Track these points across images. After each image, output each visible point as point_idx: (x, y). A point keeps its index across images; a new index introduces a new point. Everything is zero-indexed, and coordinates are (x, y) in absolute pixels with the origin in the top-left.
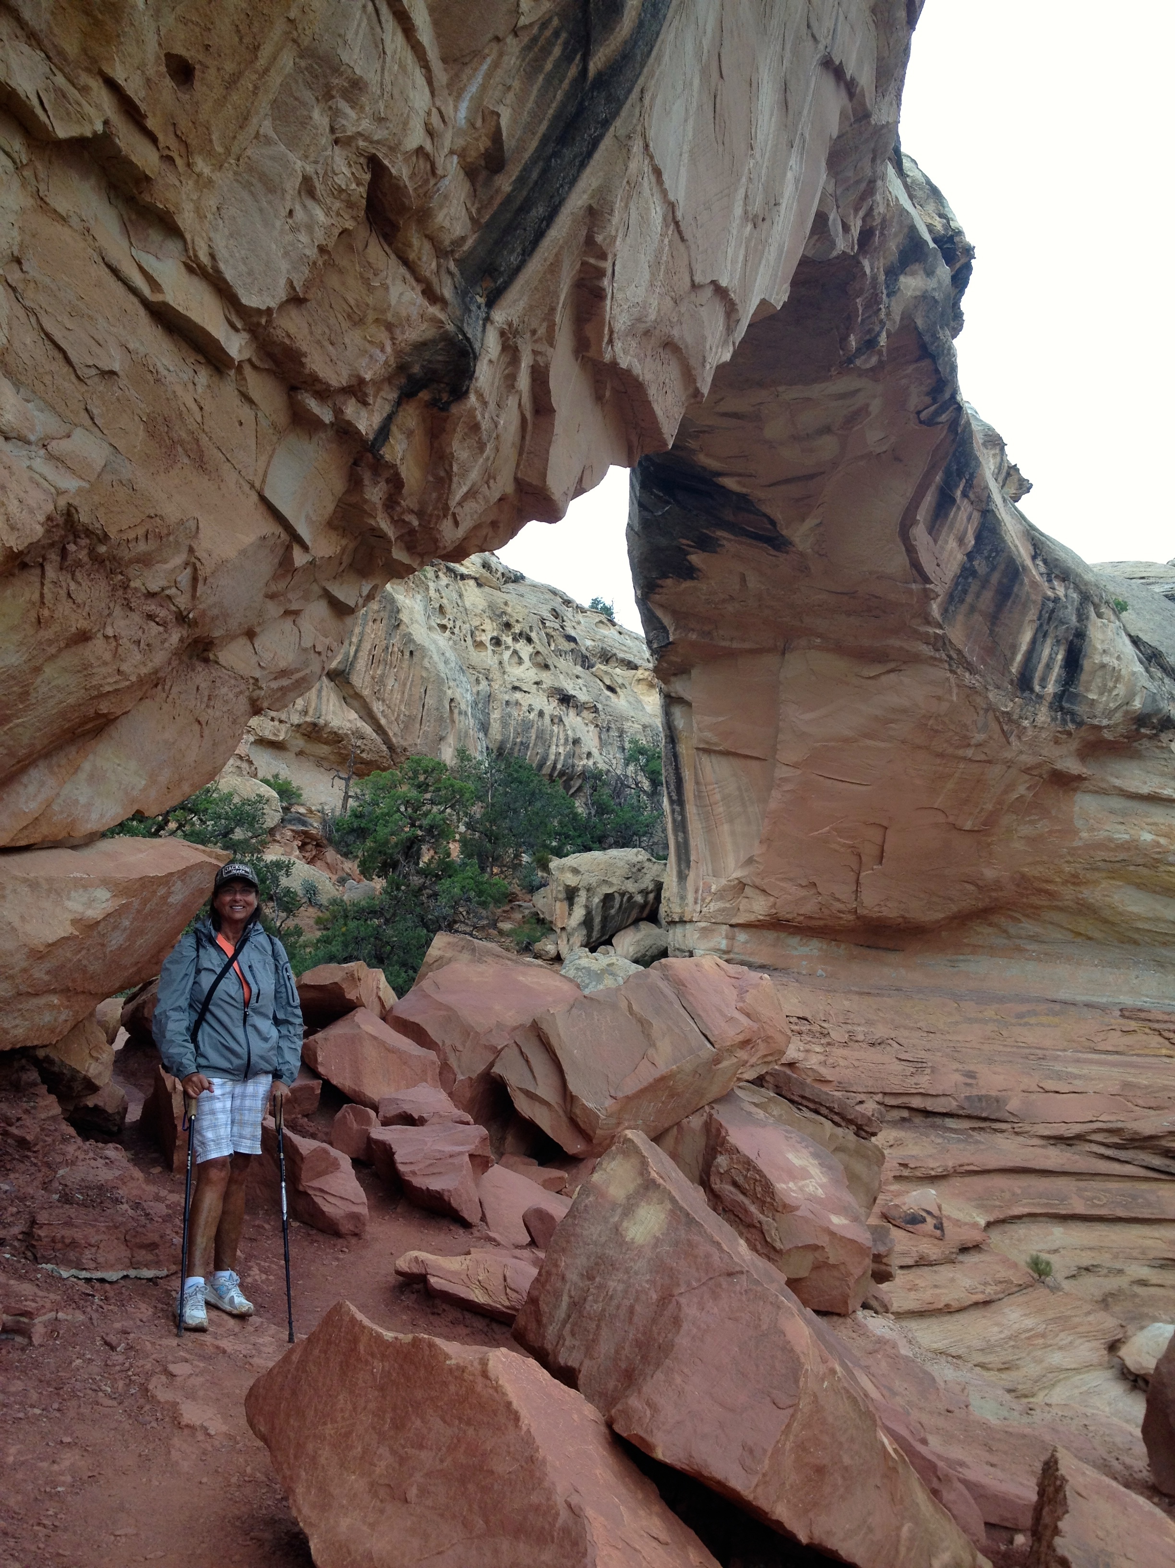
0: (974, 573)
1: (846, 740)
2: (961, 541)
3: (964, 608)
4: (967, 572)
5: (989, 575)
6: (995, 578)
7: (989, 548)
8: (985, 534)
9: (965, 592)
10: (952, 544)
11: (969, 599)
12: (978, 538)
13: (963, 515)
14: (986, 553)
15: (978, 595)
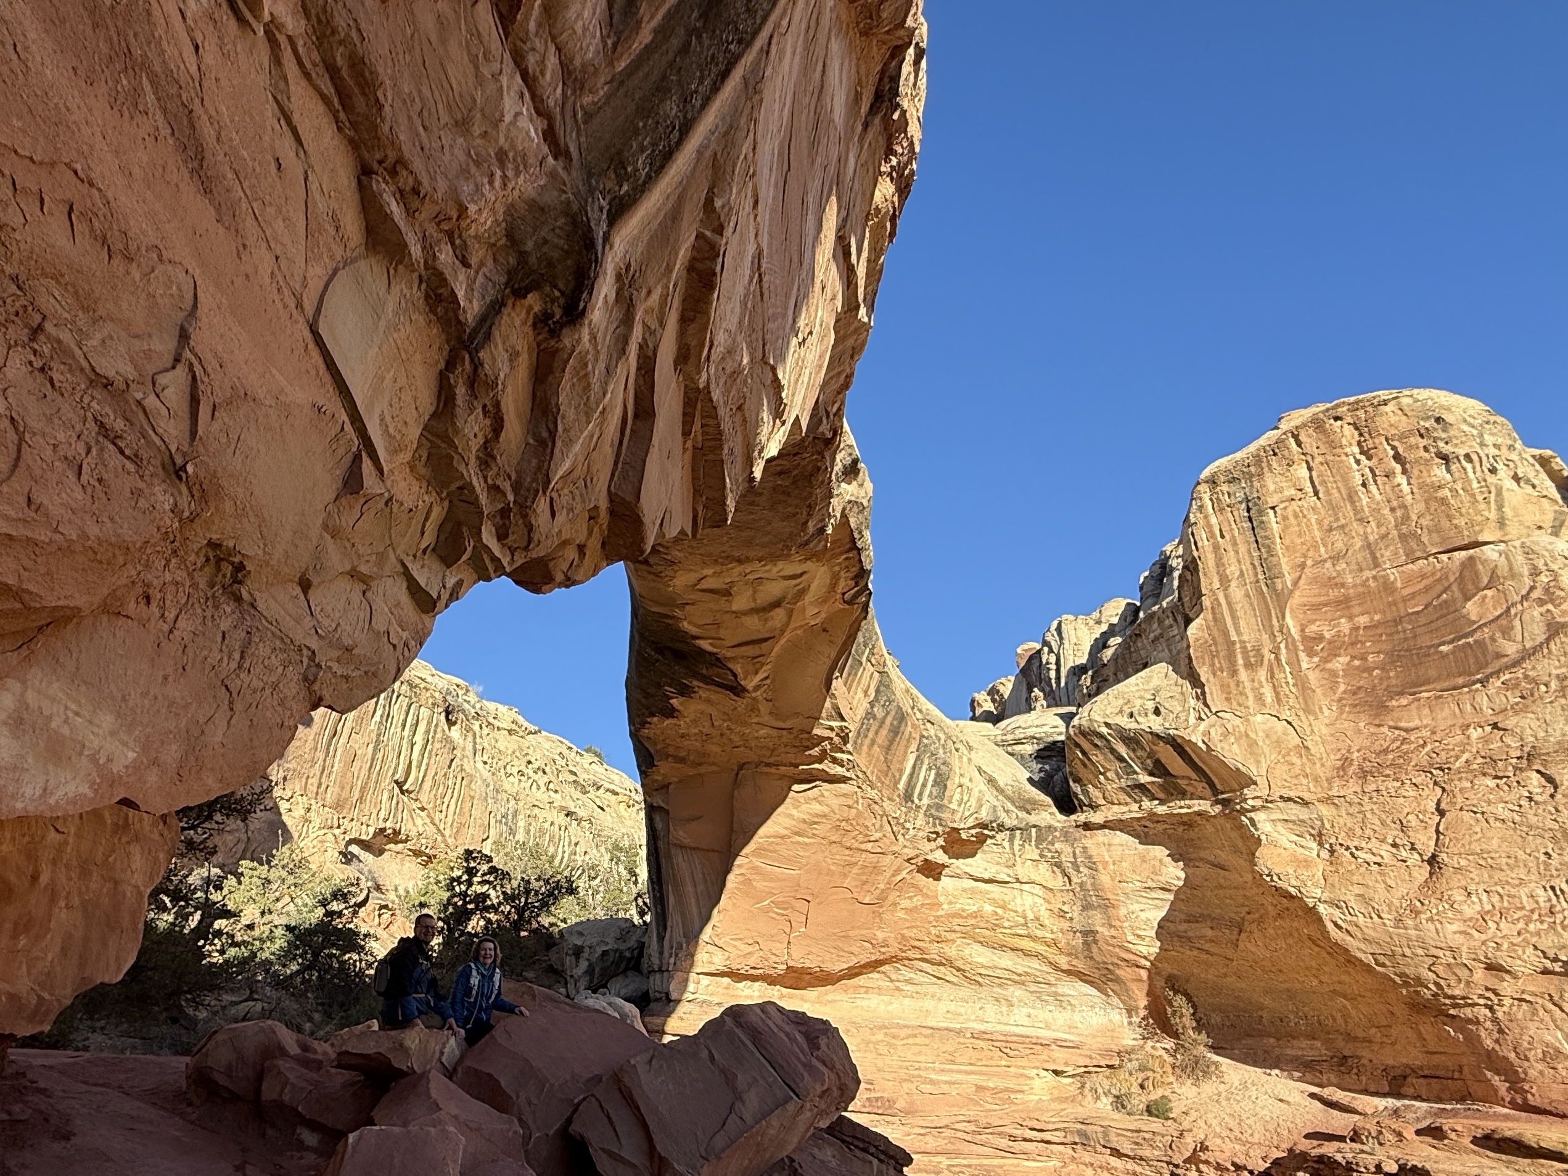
0: (874, 717)
1: (783, 837)
2: (866, 693)
3: (867, 741)
4: (870, 715)
5: (885, 717)
6: (889, 719)
7: (885, 698)
8: (882, 688)
9: (868, 730)
10: (860, 694)
11: (871, 735)
12: (877, 691)
13: (867, 674)
14: (882, 703)
15: (877, 733)
